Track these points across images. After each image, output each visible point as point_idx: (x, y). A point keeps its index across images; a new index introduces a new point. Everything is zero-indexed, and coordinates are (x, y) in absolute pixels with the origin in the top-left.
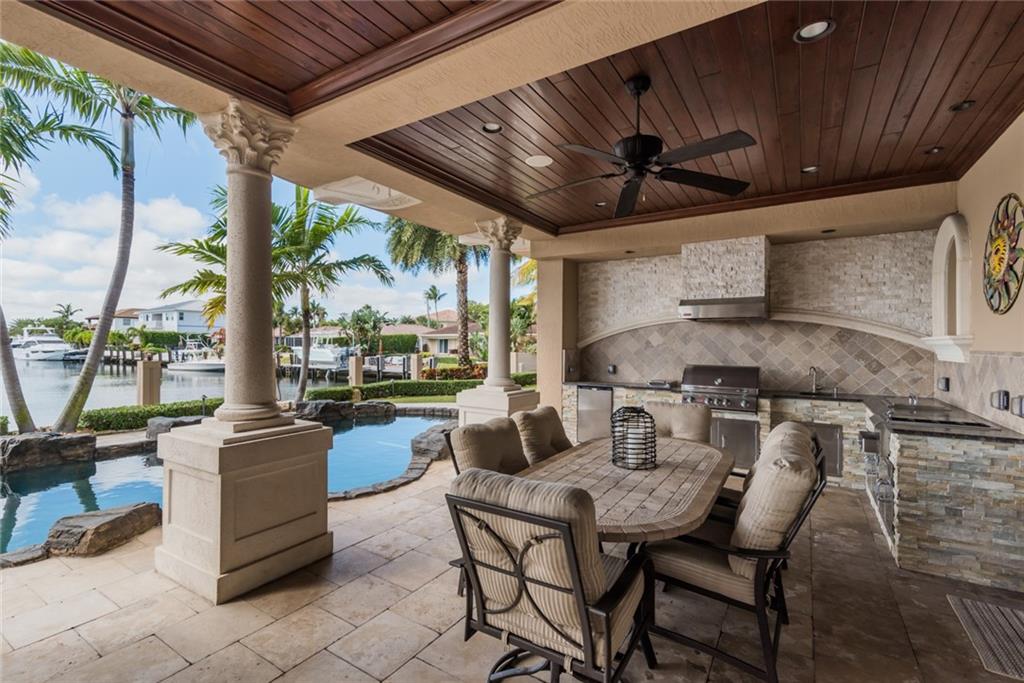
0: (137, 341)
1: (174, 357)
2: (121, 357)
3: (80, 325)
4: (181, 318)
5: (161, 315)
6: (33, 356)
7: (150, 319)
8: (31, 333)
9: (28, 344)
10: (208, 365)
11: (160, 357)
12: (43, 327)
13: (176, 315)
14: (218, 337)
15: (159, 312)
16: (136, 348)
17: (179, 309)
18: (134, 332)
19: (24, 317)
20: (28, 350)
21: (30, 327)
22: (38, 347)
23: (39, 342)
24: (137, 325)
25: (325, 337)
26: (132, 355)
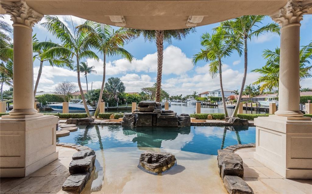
0: (209, 100)
1: (219, 104)
2: (207, 103)
3: (197, 96)
4: (219, 93)
5: (214, 93)
6: (190, 103)
7: (212, 94)
8: (190, 98)
9: (190, 100)
10: (229, 106)
11: (215, 104)
12: (192, 97)
13: (218, 93)
14: (230, 98)
15: (213, 92)
16: (209, 101)
17: (219, 91)
18: (209, 97)
19: (189, 95)
20: (190, 102)
21: (190, 97)
22: (191, 101)
23: (192, 100)
24: (210, 95)
25: (272, 97)
26: (209, 103)
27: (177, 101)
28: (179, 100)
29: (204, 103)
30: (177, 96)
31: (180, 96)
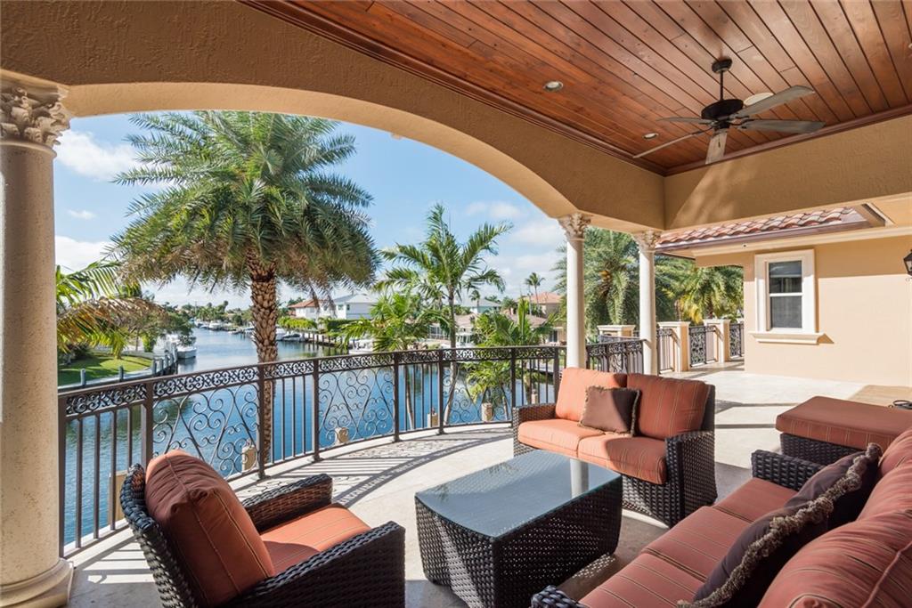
0: (322, 327)
2: (315, 338)
3: (285, 313)
4: (348, 309)
5: (334, 306)
13: (345, 307)
16: (322, 332)
17: (346, 300)
18: (321, 320)
24: (322, 314)
26: (323, 338)
27: (211, 326)
28: (219, 323)
29: (306, 335)
30: (210, 305)
31: (222, 308)
